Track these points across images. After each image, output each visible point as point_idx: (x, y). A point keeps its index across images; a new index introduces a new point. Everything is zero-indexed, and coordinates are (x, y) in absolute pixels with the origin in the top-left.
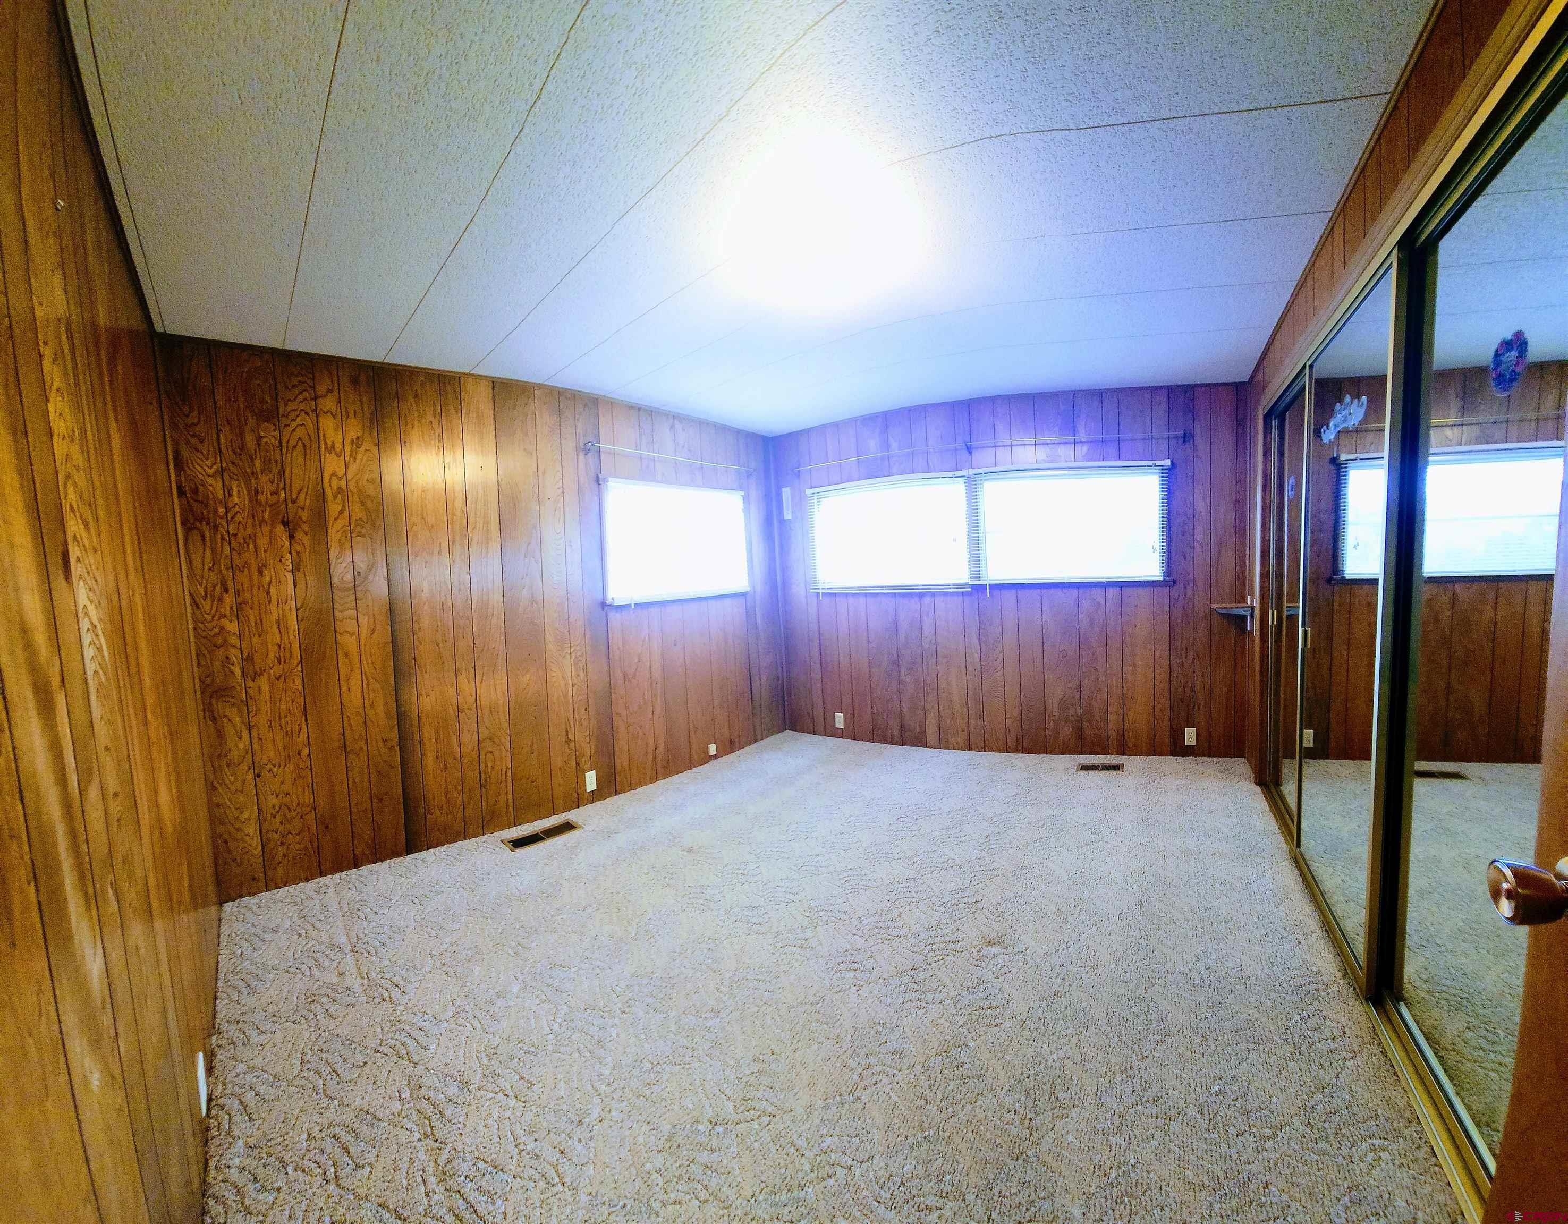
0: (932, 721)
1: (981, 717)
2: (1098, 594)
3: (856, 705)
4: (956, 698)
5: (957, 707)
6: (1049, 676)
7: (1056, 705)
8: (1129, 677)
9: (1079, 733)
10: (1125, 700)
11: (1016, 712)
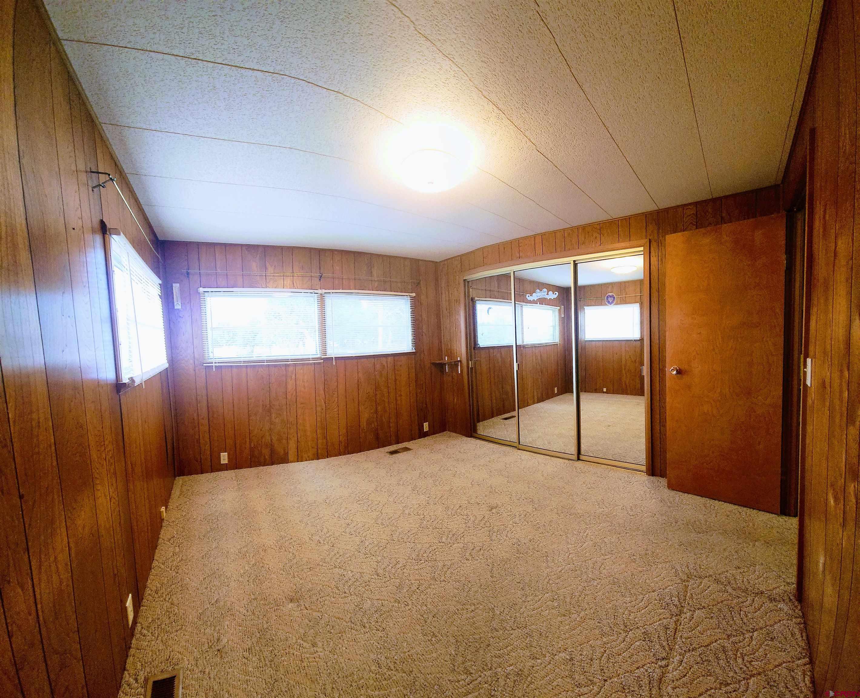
0: (292, 445)
1: (325, 438)
2: (384, 360)
3: (238, 445)
4: (308, 428)
5: (309, 433)
6: (362, 408)
7: (365, 424)
8: (399, 402)
9: (377, 437)
10: (398, 415)
11: (345, 431)
